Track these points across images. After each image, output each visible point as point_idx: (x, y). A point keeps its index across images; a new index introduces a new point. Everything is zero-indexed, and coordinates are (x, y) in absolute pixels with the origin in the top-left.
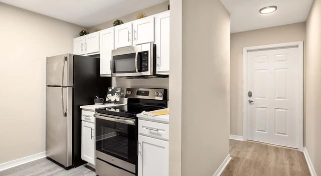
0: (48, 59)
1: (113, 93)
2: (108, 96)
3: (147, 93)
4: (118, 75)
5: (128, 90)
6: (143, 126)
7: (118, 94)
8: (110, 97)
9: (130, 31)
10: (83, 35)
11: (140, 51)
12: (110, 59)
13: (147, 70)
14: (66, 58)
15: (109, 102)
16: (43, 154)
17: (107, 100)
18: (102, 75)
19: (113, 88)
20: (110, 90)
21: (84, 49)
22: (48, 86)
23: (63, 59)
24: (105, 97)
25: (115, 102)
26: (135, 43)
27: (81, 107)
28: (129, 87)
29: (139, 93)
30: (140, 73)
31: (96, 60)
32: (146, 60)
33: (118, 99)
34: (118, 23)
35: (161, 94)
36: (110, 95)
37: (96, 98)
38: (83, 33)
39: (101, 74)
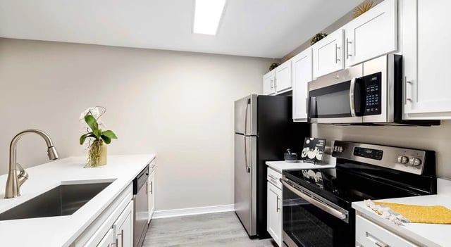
0: (236, 102)
1: (312, 146)
2: (304, 149)
3: (377, 155)
4: (320, 120)
5: (337, 143)
6: (367, 234)
7: (320, 149)
8: (307, 152)
9: (340, 44)
10: (273, 68)
11: (360, 76)
12: (306, 96)
13: (379, 112)
14: (250, 100)
15: (307, 159)
16: (232, 207)
17: (303, 156)
18: (296, 120)
19: (312, 139)
20: (308, 142)
21: (273, 86)
22: (236, 133)
23: (246, 102)
24: (300, 152)
25: (315, 161)
26: (349, 63)
27: (267, 163)
28: (340, 139)
29: (359, 152)
30: (361, 118)
31: (288, 98)
32: (374, 93)
33: (319, 157)
34: (319, 37)
35: (417, 162)
36: (308, 149)
37: (287, 152)
38: (274, 66)
39: (294, 118)
